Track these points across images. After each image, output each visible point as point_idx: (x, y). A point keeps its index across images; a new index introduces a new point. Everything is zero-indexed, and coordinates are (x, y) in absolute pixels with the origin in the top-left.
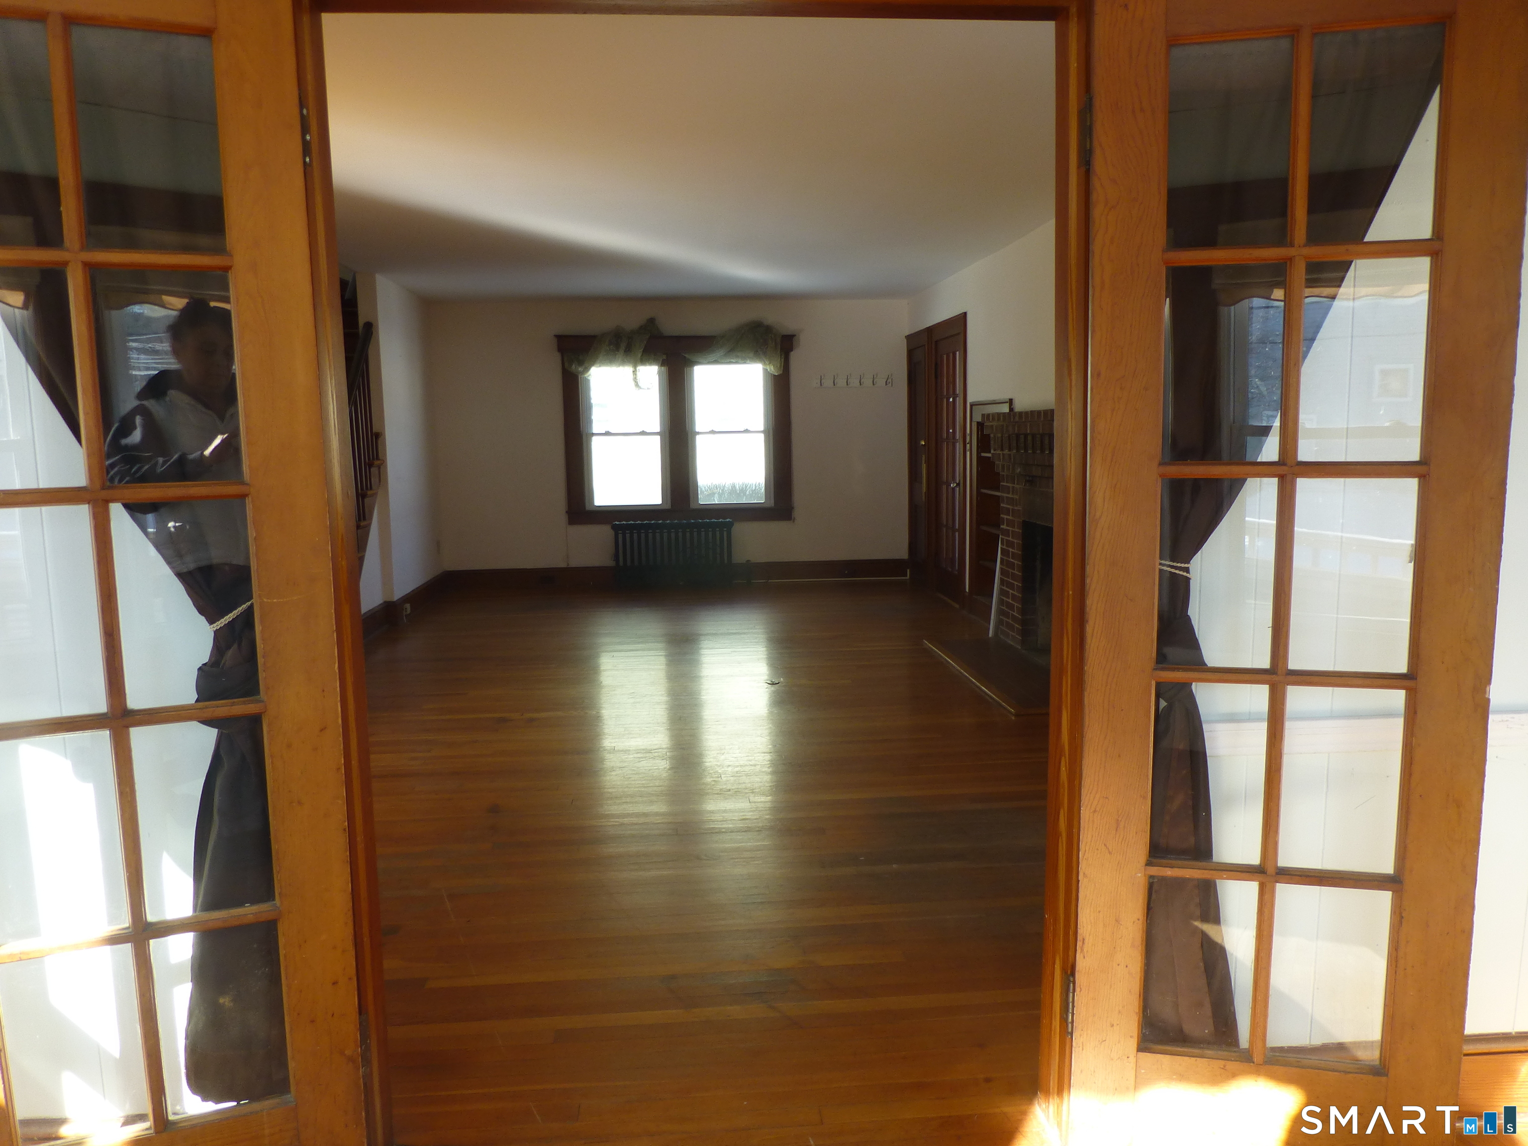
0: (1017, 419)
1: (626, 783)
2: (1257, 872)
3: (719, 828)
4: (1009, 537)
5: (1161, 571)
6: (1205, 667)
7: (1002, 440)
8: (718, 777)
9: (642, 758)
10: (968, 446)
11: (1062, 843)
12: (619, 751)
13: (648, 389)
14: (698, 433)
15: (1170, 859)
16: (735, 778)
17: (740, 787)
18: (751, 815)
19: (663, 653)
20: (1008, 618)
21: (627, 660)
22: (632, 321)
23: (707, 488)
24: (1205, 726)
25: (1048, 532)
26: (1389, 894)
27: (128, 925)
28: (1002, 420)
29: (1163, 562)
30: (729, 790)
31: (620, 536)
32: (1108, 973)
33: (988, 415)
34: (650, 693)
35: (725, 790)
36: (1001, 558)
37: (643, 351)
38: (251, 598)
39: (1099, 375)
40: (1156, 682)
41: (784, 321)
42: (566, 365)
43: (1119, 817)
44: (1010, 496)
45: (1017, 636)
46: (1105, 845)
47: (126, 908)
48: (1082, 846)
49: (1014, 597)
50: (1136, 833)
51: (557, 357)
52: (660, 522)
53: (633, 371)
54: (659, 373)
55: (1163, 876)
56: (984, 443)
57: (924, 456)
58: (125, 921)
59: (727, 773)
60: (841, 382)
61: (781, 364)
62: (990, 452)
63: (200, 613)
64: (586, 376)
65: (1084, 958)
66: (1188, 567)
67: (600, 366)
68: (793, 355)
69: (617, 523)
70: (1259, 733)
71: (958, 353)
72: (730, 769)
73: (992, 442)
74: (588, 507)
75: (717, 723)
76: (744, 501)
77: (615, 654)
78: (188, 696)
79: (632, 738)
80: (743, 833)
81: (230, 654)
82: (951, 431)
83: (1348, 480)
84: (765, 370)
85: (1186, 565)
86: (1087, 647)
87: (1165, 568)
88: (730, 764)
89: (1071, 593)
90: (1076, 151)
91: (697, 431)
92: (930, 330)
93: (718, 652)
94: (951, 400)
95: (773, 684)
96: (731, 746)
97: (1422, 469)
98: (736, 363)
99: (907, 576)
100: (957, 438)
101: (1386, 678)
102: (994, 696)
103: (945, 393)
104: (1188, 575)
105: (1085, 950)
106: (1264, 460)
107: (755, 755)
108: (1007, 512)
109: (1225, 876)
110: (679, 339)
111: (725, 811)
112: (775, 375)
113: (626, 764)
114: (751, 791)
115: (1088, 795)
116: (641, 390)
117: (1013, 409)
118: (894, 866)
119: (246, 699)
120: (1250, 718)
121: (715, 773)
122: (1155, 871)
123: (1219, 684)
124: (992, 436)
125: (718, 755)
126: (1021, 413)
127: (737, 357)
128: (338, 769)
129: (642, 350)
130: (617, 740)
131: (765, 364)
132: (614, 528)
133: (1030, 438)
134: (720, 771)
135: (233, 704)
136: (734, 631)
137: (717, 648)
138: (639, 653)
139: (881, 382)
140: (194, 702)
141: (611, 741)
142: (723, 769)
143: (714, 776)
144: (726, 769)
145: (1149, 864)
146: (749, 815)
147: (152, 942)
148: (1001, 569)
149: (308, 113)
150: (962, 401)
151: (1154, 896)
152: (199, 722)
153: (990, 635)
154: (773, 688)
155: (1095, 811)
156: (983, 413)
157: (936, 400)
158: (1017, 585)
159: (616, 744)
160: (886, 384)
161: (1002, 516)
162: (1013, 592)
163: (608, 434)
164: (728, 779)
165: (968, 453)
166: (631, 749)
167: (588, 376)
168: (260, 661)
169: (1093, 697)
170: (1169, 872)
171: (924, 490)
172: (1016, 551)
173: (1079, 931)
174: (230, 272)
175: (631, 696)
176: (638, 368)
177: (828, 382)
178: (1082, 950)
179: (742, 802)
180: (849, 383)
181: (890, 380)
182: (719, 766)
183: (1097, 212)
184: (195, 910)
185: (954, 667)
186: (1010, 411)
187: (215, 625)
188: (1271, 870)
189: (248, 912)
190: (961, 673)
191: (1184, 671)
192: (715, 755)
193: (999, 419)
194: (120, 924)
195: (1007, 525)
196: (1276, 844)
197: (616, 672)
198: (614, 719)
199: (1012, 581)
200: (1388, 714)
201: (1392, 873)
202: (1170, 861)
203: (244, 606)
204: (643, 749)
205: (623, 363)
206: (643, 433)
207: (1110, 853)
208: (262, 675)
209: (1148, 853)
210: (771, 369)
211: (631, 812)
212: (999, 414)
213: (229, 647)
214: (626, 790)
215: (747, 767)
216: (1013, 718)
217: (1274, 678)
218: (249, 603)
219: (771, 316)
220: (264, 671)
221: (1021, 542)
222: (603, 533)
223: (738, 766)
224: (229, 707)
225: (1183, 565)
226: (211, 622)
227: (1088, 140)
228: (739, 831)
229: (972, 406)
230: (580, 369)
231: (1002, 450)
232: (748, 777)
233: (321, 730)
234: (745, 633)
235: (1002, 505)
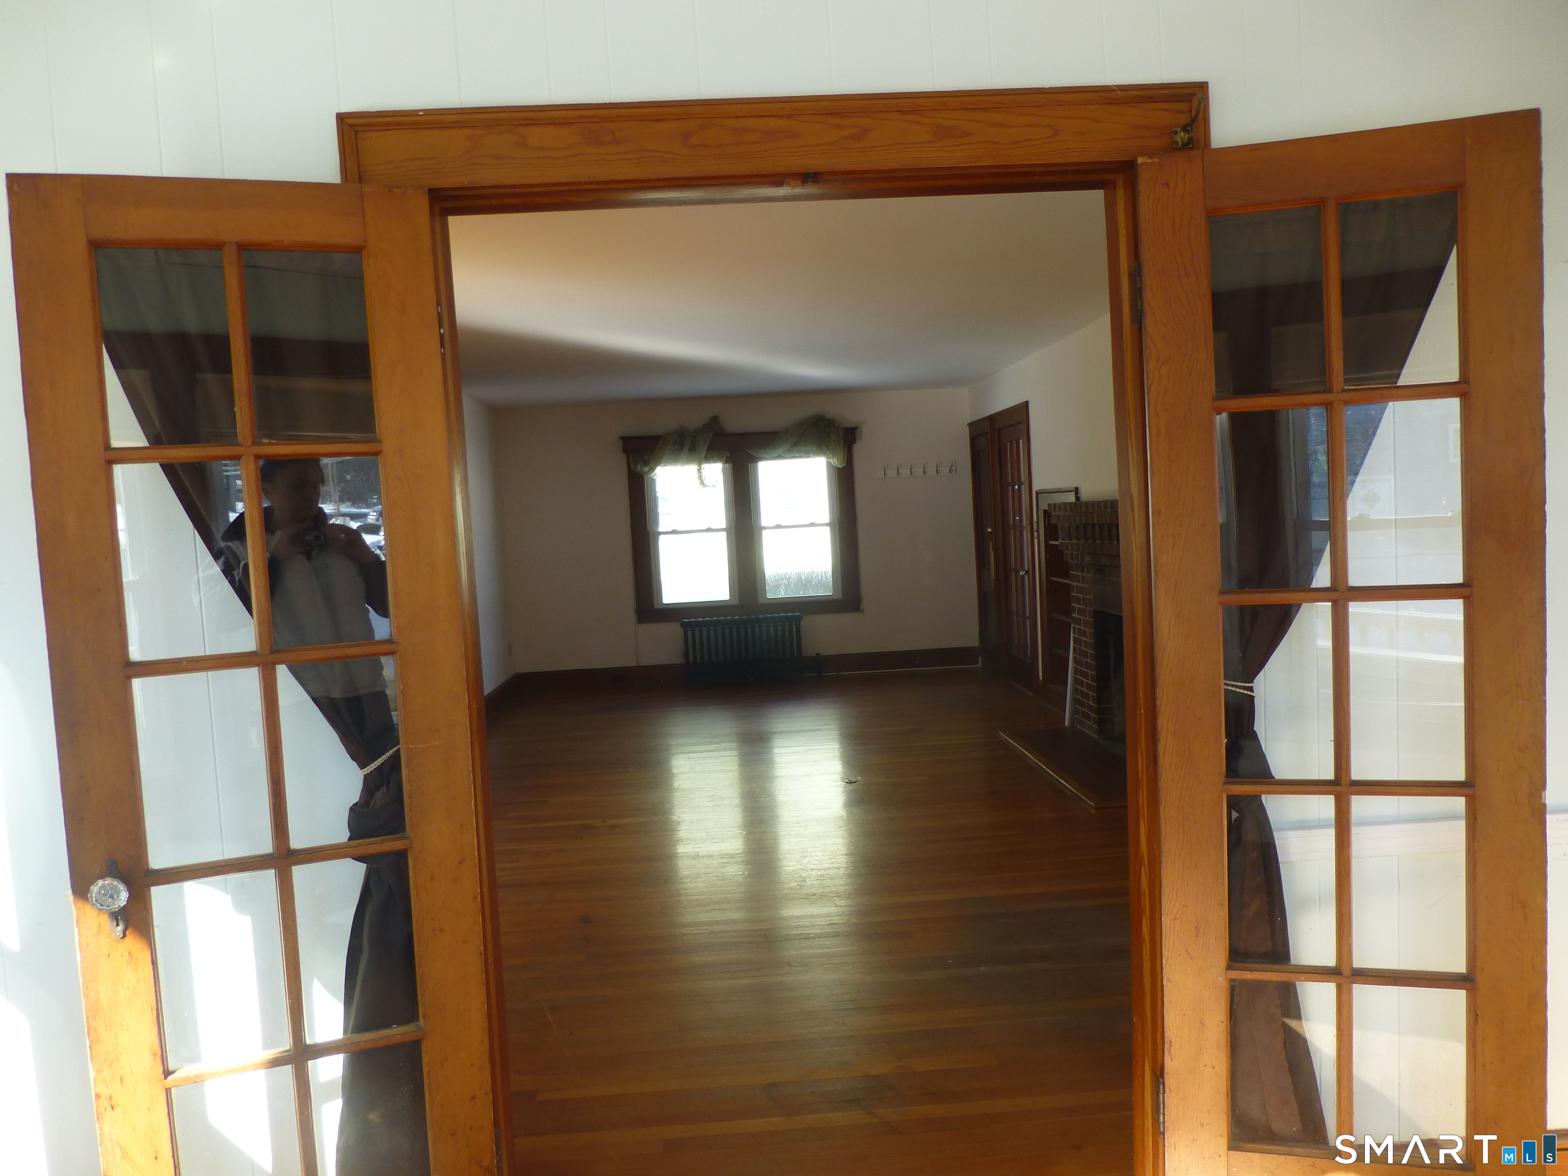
0: (1084, 509)
1: (712, 889)
2: (1332, 974)
3: (808, 933)
4: (1081, 626)
5: (1226, 690)
6: (1273, 780)
7: (1070, 529)
8: (803, 881)
9: (726, 863)
10: (1035, 534)
11: (1146, 948)
12: (703, 856)
13: (713, 486)
14: (764, 528)
15: (1249, 963)
16: (820, 882)
17: (825, 890)
18: (838, 920)
19: (735, 753)
20: (1084, 707)
21: (703, 762)
22: (696, 419)
23: (773, 579)
24: (1275, 834)
25: (1118, 620)
26: (1463, 993)
27: (289, 1048)
28: (1068, 509)
29: (1228, 682)
30: (815, 894)
31: (689, 633)
32: (1196, 1074)
33: (1055, 505)
34: (729, 796)
35: (810, 894)
36: (1074, 647)
37: (708, 449)
38: (398, 743)
39: (1159, 513)
40: (1227, 795)
41: (847, 414)
42: (632, 465)
43: (1198, 923)
44: (1080, 585)
45: (1093, 725)
46: (1186, 951)
47: (288, 1032)
48: (1165, 953)
49: (1088, 686)
50: (1216, 939)
51: (624, 456)
52: (729, 618)
53: (698, 470)
54: (724, 471)
55: (1243, 980)
56: (1051, 531)
57: (991, 543)
58: (286, 1044)
59: (811, 877)
60: (905, 472)
61: (844, 456)
62: (1058, 540)
63: (352, 759)
64: (651, 475)
65: (1172, 1060)
66: (1252, 687)
67: (665, 466)
68: (857, 448)
69: (686, 620)
70: (1327, 839)
71: (1021, 440)
72: (814, 873)
73: (1060, 532)
74: (657, 606)
75: (798, 825)
76: (812, 594)
77: (691, 755)
78: (341, 834)
79: (714, 843)
80: (831, 938)
81: (379, 795)
82: (1018, 518)
83: (1399, 602)
84: (829, 464)
85: (1250, 685)
86: (1160, 764)
87: (1230, 688)
88: (813, 868)
89: (1143, 712)
90: (1128, 306)
91: (763, 526)
92: (992, 418)
93: (794, 751)
94: (1016, 487)
95: (850, 783)
96: (813, 849)
97: (1466, 591)
98: (800, 457)
99: (978, 664)
100: (1024, 525)
101: (1446, 787)
102: (1073, 789)
103: (1010, 480)
104: (1252, 694)
105: (1173, 1053)
106: (1318, 586)
107: (838, 857)
108: (1078, 601)
109: (1303, 978)
110: (742, 435)
111: (812, 916)
112: (838, 468)
113: (710, 870)
114: (835, 895)
115: (1168, 903)
116: (706, 488)
117: (1079, 497)
118: (983, 968)
119: (393, 836)
120: (1319, 825)
121: (799, 877)
122: (1235, 974)
123: (1288, 795)
124: (1059, 525)
125: (801, 858)
126: (1087, 503)
127: (800, 451)
128: (475, 898)
129: (706, 448)
130: (700, 845)
131: (828, 457)
132: (685, 626)
133: (1097, 528)
134: (804, 875)
135: (383, 842)
136: (808, 728)
137: (793, 747)
138: (715, 754)
139: (945, 471)
140: (347, 841)
141: (694, 846)
142: (807, 873)
143: (799, 880)
144: (810, 873)
145: (1229, 968)
146: (836, 920)
147: (310, 1062)
148: (1075, 659)
149: (441, 310)
150: (1027, 488)
151: (1236, 999)
152: (352, 858)
153: (1067, 724)
154: (851, 787)
155: (1175, 919)
156: (1049, 503)
157: (1002, 488)
158: (1091, 674)
159: (699, 849)
160: (950, 472)
161: (1073, 604)
162: (1087, 681)
163: (674, 532)
164: (813, 883)
165: (1036, 541)
166: (715, 854)
167: (654, 476)
168: (406, 801)
169: (1169, 811)
170: (1249, 976)
171: (993, 577)
172: (1088, 640)
173: (1166, 1034)
174: (379, 456)
175: (710, 800)
176: (702, 466)
177: (892, 473)
178: (1170, 1052)
179: (828, 907)
180: (912, 473)
181: (954, 468)
182: (803, 870)
183: (1150, 366)
184: (345, 1032)
185: (1031, 759)
186: (1076, 501)
187: (366, 769)
188: (1346, 972)
189: (396, 1033)
190: (1039, 765)
191: (1253, 784)
192: (798, 859)
193: (1065, 509)
194: (281, 1047)
195: (1079, 614)
196: (1350, 946)
197: (693, 775)
198: (695, 824)
199: (1086, 670)
200: (1453, 817)
201: (1465, 972)
202: (1250, 965)
203: (391, 752)
204: (727, 854)
205: (688, 461)
206: (709, 530)
207: (1191, 958)
208: (407, 814)
209: (1228, 957)
210: (835, 462)
211: (720, 919)
212: (1065, 504)
213: (378, 789)
214: (713, 896)
215: (831, 870)
216: (1094, 812)
217: (1338, 788)
218: (395, 749)
219: (833, 410)
220: (410, 810)
221: (1093, 631)
222: (673, 630)
223: (821, 870)
224: (379, 845)
225: (1247, 685)
226: (362, 767)
227: (1139, 300)
228: (827, 936)
229: (1037, 493)
230: (646, 469)
231: (1070, 539)
232: (833, 881)
233: (461, 862)
234: (819, 730)
235: (1072, 594)
